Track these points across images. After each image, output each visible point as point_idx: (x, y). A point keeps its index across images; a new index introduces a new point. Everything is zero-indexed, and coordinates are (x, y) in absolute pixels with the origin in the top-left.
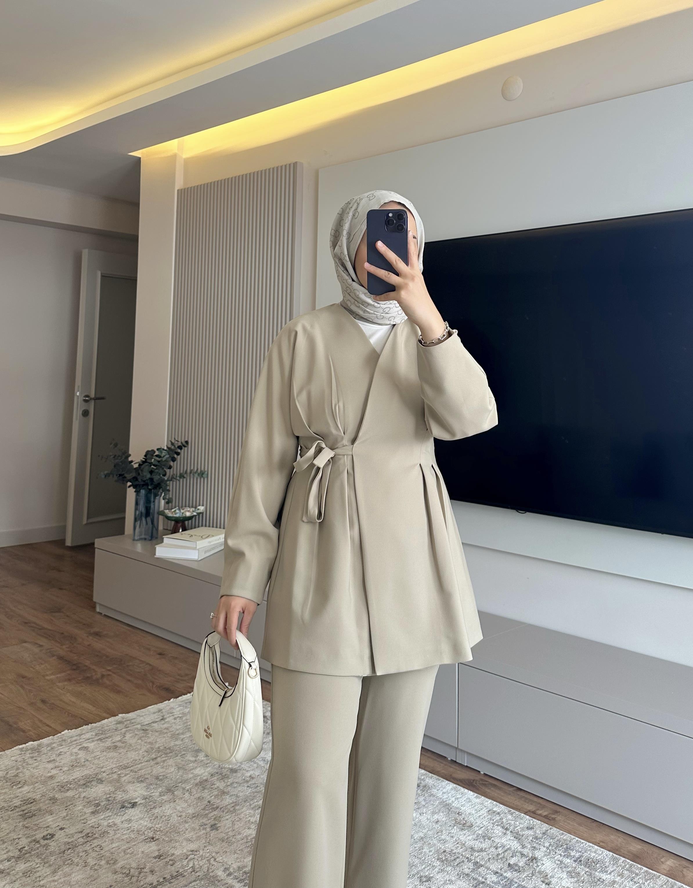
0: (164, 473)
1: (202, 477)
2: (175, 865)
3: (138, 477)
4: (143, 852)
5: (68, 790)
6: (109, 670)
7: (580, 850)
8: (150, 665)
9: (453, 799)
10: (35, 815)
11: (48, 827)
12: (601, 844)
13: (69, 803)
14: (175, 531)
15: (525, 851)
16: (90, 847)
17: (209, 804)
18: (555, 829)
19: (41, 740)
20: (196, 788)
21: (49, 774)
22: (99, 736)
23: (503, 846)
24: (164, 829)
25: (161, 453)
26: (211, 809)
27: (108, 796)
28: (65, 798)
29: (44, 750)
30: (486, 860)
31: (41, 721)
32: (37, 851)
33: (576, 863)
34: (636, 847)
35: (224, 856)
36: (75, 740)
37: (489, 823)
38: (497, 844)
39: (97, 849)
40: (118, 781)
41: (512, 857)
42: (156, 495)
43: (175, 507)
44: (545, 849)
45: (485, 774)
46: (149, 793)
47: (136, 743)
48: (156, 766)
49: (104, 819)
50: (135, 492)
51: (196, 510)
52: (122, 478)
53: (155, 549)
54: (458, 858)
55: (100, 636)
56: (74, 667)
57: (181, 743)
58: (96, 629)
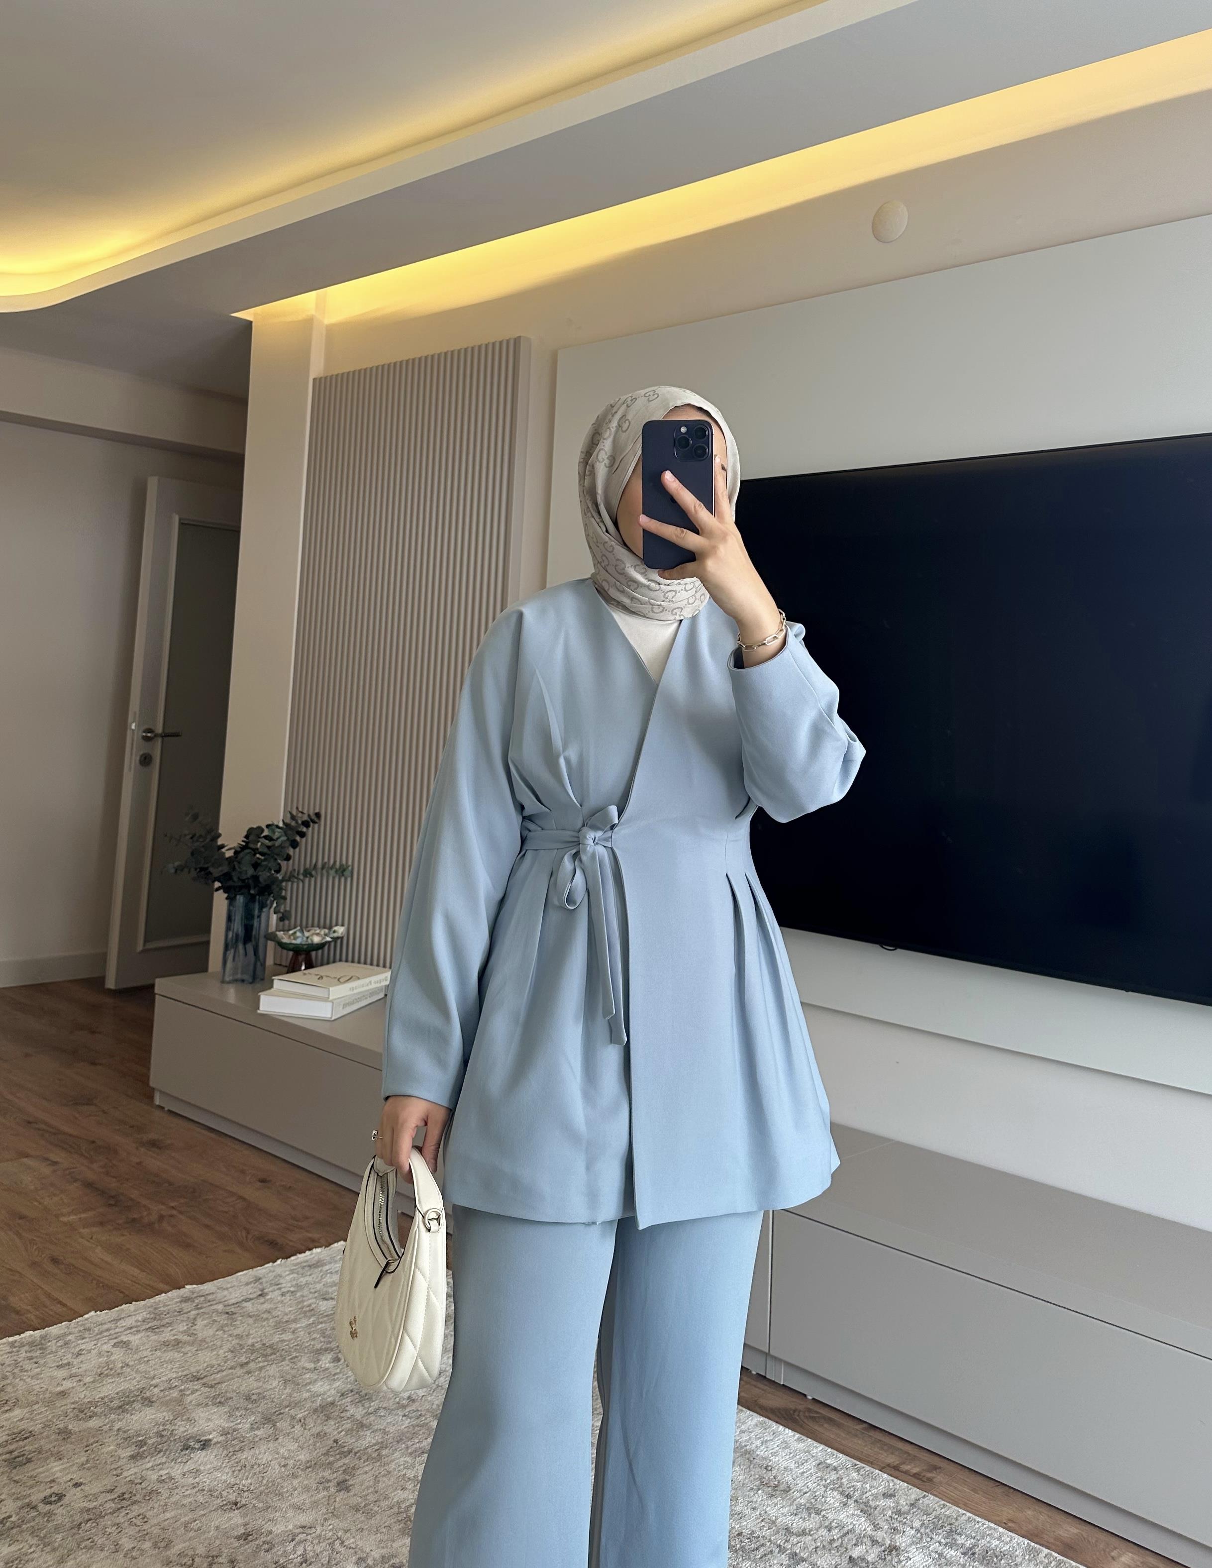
0: (277, 868)
1: (343, 875)
2: (273, 1551)
3: (233, 874)
4: (217, 1528)
5: (90, 1417)
6: (173, 1208)
7: (973, 1534)
8: (244, 1199)
9: (758, 1442)
10: (29, 1461)
11: (53, 1481)
12: (1010, 1524)
13: (92, 1440)
14: (293, 968)
15: (879, 1535)
16: (125, 1518)
17: (335, 1444)
18: (932, 1497)
19: (47, 1328)
20: (315, 1417)
21: (59, 1389)
22: (149, 1323)
23: (841, 1526)
24: (256, 1488)
25: (274, 832)
26: (339, 1454)
27: (161, 1428)
28: (84, 1431)
29: (52, 1345)
30: (810, 1550)
31: (49, 1296)
32: (32, 1524)
33: (966, 1558)
34: (1069, 1530)
35: (358, 1537)
36: (108, 1330)
37: (819, 1485)
38: (831, 1523)
39: (138, 1522)
40: (180, 1401)
41: (855, 1545)
42: (262, 906)
43: (295, 928)
44: (913, 1532)
45: (813, 1399)
46: (232, 1424)
47: (214, 1335)
48: (246, 1377)
49: (152, 1468)
50: (227, 898)
51: (332, 932)
52: (205, 875)
53: (259, 998)
54: (762, 1545)
55: (160, 1148)
56: (112, 1202)
57: (291, 1336)
58: (153, 1136)
